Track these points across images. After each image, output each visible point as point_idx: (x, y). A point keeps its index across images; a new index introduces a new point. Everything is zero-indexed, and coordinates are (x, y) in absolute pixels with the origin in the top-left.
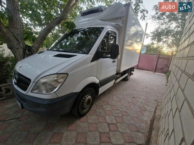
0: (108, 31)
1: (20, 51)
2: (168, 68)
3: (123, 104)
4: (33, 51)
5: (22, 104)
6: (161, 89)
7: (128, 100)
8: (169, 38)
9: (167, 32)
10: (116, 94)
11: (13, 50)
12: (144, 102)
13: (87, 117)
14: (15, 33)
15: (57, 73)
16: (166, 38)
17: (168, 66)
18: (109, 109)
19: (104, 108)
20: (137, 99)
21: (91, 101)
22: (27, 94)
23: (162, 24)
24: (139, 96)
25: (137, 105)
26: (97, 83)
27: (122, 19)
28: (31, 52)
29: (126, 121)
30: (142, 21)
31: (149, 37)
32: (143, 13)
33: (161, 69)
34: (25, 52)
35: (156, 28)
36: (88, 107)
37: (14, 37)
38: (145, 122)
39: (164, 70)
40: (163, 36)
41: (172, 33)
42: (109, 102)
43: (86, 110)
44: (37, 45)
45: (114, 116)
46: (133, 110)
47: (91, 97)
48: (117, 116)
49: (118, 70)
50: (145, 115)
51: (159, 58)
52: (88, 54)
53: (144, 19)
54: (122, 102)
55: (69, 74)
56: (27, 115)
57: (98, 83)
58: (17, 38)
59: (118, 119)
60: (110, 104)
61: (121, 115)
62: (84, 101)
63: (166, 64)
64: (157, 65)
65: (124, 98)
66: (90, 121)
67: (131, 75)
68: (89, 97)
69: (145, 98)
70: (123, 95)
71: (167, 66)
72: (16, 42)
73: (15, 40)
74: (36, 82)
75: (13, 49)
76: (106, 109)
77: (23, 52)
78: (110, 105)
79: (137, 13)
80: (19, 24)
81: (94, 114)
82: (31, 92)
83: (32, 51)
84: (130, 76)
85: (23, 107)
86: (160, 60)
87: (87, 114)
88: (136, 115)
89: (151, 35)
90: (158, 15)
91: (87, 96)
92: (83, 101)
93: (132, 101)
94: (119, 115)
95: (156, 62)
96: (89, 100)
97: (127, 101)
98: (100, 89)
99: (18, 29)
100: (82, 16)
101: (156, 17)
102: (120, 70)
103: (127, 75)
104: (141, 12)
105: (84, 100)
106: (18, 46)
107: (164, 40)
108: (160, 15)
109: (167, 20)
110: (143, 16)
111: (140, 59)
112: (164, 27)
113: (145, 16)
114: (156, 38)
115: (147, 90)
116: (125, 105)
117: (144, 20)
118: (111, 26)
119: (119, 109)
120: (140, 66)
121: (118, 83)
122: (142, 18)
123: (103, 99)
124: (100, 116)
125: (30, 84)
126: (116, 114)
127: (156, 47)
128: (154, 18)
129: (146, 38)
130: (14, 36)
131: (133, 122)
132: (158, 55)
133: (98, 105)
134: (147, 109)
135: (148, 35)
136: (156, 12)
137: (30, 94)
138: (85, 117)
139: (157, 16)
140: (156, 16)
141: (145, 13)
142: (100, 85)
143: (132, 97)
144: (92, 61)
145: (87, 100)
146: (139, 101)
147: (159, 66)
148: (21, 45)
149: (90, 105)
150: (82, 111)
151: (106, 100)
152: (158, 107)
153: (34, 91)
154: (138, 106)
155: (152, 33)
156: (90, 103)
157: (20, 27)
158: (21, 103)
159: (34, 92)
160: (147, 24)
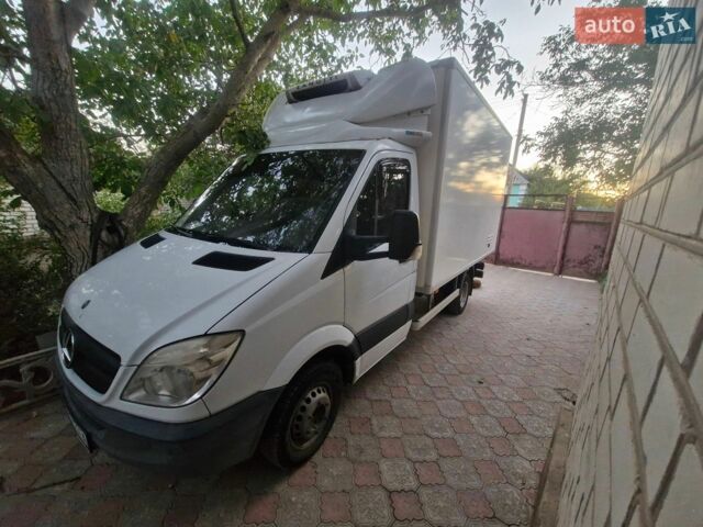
0: (379, 162)
1: (81, 234)
2: (605, 259)
3: (444, 412)
4: (126, 229)
5: (89, 436)
6: (582, 343)
7: (460, 393)
8: (606, 149)
9: (598, 131)
10: (419, 372)
11: (56, 233)
12: (516, 398)
13: (315, 466)
14: (63, 177)
15: (206, 335)
16: (596, 150)
17: (607, 251)
18: (393, 434)
19: (376, 429)
20: (495, 389)
21: (328, 409)
22: (106, 405)
23: (579, 102)
24: (501, 377)
25: (492, 413)
26: (346, 345)
27: (429, 112)
28: (120, 236)
29: (451, 480)
30: (505, 98)
31: (532, 149)
32: (507, 73)
33: (581, 263)
34: (99, 238)
35: (556, 119)
36: (316, 433)
37: (59, 190)
38: (520, 482)
39: (595, 266)
40: (584, 143)
41: (615, 133)
42: (395, 403)
43: (313, 440)
44: (139, 211)
45: (409, 459)
46: (479, 434)
47: (329, 395)
48: (421, 458)
49: (422, 285)
50: (522, 452)
51: (571, 222)
52: (310, 252)
53: (510, 91)
54: (439, 402)
55: (247, 330)
56: (108, 464)
57: (351, 346)
58: (70, 191)
59: (422, 471)
60: (396, 411)
61: (433, 456)
62: (302, 414)
63: (600, 242)
64: (565, 247)
65: (445, 384)
66: (326, 483)
67: (474, 291)
68: (319, 396)
69: (522, 384)
70: (441, 374)
71: (604, 252)
72: (67, 206)
73: (62, 197)
74: (139, 366)
75: (59, 231)
76: (383, 434)
77: (91, 237)
78: (397, 417)
79: (485, 70)
80: (78, 145)
81: (339, 456)
82: (121, 398)
83: (122, 232)
84: (470, 294)
85: (92, 446)
86: (575, 229)
87: (316, 456)
88: (488, 454)
89: (540, 140)
90: (562, 69)
91: (314, 395)
92: (300, 413)
93: (473, 397)
94: (427, 458)
95: (562, 237)
96: (321, 407)
97: (457, 397)
98: (358, 362)
99: (72, 160)
100: (290, 102)
101: (555, 77)
102: (427, 286)
103: (456, 293)
104: (498, 72)
105: (303, 409)
106: (74, 219)
107: (590, 155)
108: (568, 69)
109: (595, 86)
110: (506, 85)
111: (504, 229)
112: (584, 111)
113: (512, 83)
114: (556, 151)
115: (532, 347)
116: (449, 415)
117: (509, 97)
118: (391, 142)
119: (430, 432)
120: (506, 253)
121: (423, 328)
122: (504, 90)
123: (370, 394)
124: (361, 463)
125: (117, 370)
126: (420, 454)
127: (564, 179)
128: (547, 82)
129: (524, 151)
130: (62, 187)
131: (475, 483)
132: (568, 212)
133: (354, 418)
134: (529, 430)
135: (529, 143)
136: (552, 61)
137: (117, 404)
138: (308, 468)
139: (558, 74)
140: (553, 73)
141: (513, 71)
142: (356, 349)
143: (476, 378)
144: (326, 274)
145: (312, 407)
146: (500, 396)
147: (575, 253)
148: (85, 215)
149: (324, 423)
150: (298, 448)
151: (383, 398)
152: (561, 430)
153: (130, 393)
154: (497, 415)
155: (542, 134)
156: (325, 417)
157: (78, 155)
158: (88, 430)
159: (132, 397)
160: (526, 96)
